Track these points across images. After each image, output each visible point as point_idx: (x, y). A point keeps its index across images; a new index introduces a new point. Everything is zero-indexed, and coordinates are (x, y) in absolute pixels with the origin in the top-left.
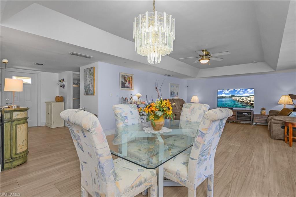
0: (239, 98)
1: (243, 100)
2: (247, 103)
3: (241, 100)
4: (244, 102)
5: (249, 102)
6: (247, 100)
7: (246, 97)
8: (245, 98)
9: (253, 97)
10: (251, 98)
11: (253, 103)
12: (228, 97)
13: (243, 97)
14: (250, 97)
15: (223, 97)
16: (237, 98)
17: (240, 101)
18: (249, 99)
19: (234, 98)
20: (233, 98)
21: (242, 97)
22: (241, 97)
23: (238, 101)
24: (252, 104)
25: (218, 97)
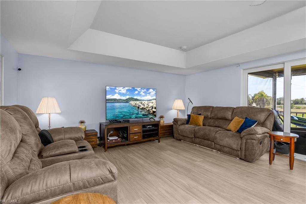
0: (140, 103)
1: (144, 105)
2: (149, 110)
3: (142, 106)
4: (145, 108)
5: (151, 109)
6: (149, 107)
7: (148, 101)
8: (146, 102)
9: (155, 101)
10: (153, 104)
11: (155, 110)
12: (124, 100)
13: (144, 102)
14: (153, 101)
15: (115, 101)
16: (137, 102)
17: (140, 107)
18: (151, 105)
19: (133, 103)
20: (131, 102)
21: (144, 100)
22: (142, 101)
23: (139, 107)
24: (154, 112)
25: (106, 100)
